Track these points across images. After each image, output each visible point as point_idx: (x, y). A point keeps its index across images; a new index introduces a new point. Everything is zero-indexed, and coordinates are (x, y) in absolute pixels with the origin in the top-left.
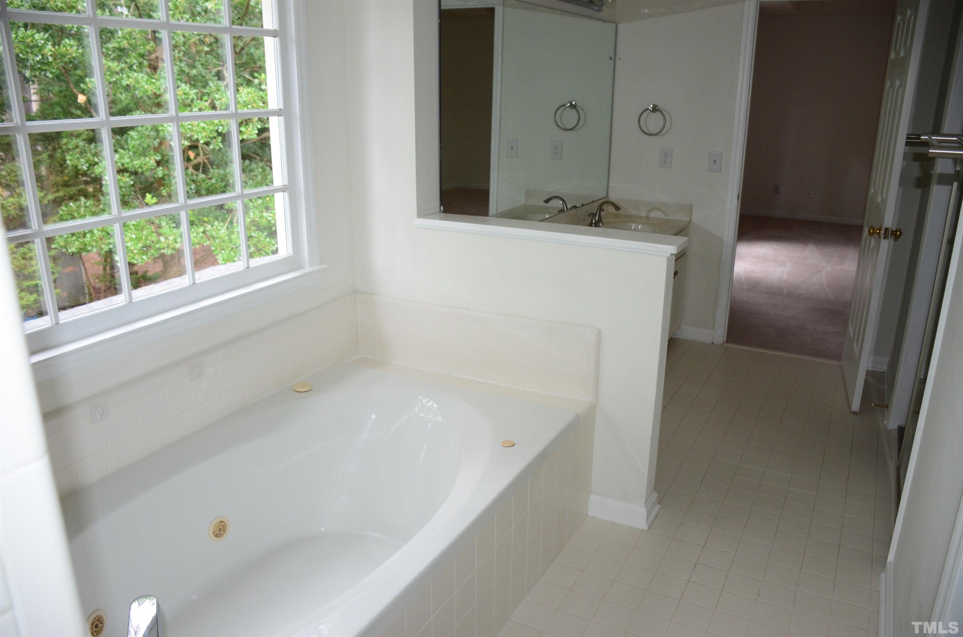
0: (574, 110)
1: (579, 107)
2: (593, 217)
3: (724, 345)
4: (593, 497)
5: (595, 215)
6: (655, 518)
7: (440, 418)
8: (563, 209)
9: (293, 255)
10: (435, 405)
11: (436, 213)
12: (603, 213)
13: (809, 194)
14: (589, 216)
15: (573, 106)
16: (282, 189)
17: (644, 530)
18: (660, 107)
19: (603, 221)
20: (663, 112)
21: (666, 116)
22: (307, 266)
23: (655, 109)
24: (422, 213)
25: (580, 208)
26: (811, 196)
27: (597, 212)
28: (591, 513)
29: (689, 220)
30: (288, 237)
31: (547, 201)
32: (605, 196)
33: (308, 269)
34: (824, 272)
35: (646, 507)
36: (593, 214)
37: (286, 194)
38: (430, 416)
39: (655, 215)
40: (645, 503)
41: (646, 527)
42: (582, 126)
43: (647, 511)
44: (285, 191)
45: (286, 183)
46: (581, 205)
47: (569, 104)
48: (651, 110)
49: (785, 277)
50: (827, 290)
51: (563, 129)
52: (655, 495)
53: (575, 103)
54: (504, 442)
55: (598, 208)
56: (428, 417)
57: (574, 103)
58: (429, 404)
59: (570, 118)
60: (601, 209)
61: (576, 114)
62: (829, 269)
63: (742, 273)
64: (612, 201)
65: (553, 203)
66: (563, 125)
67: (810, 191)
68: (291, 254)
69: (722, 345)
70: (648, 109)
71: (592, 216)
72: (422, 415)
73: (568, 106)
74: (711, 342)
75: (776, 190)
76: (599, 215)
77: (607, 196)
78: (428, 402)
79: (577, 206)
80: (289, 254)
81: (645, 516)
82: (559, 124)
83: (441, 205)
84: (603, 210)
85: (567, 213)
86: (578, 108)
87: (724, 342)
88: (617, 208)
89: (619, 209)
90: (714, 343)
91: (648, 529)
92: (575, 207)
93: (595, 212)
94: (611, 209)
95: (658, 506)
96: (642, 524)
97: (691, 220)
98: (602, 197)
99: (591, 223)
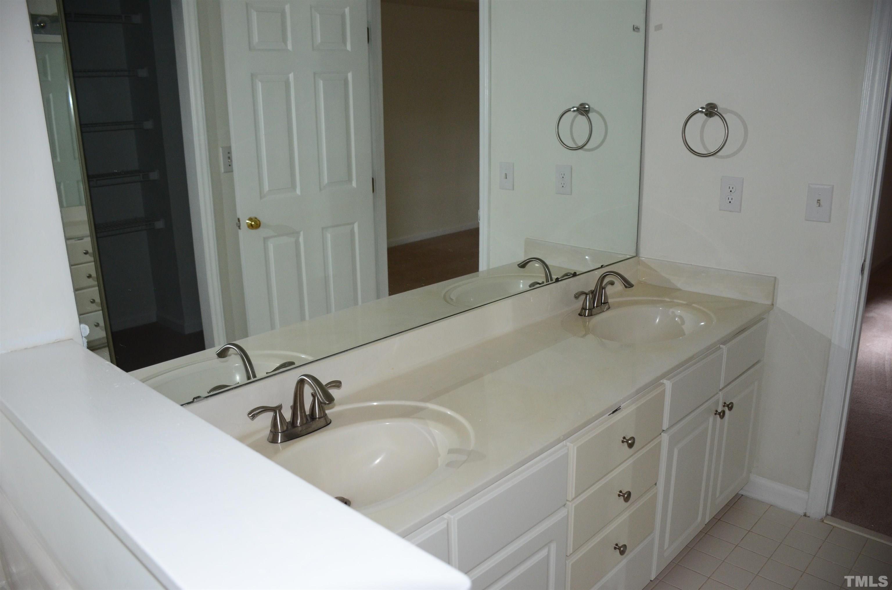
2: (587, 297)
3: (825, 521)
5: (591, 293)
14: (579, 296)
18: (721, 105)
20: (724, 116)
21: (730, 123)
23: (711, 111)
27: (596, 289)
29: (769, 302)
31: (522, 265)
32: (634, 255)
36: (587, 293)
42: (601, 143)
47: (575, 108)
55: (598, 282)
57: (587, 106)
60: (601, 284)
69: (822, 520)
70: (699, 111)
71: (584, 295)
74: (802, 514)
77: (637, 255)
87: (827, 515)
88: (628, 285)
89: (632, 286)
90: (808, 514)
93: (593, 289)
97: (773, 305)
98: (628, 257)
99: (584, 309)
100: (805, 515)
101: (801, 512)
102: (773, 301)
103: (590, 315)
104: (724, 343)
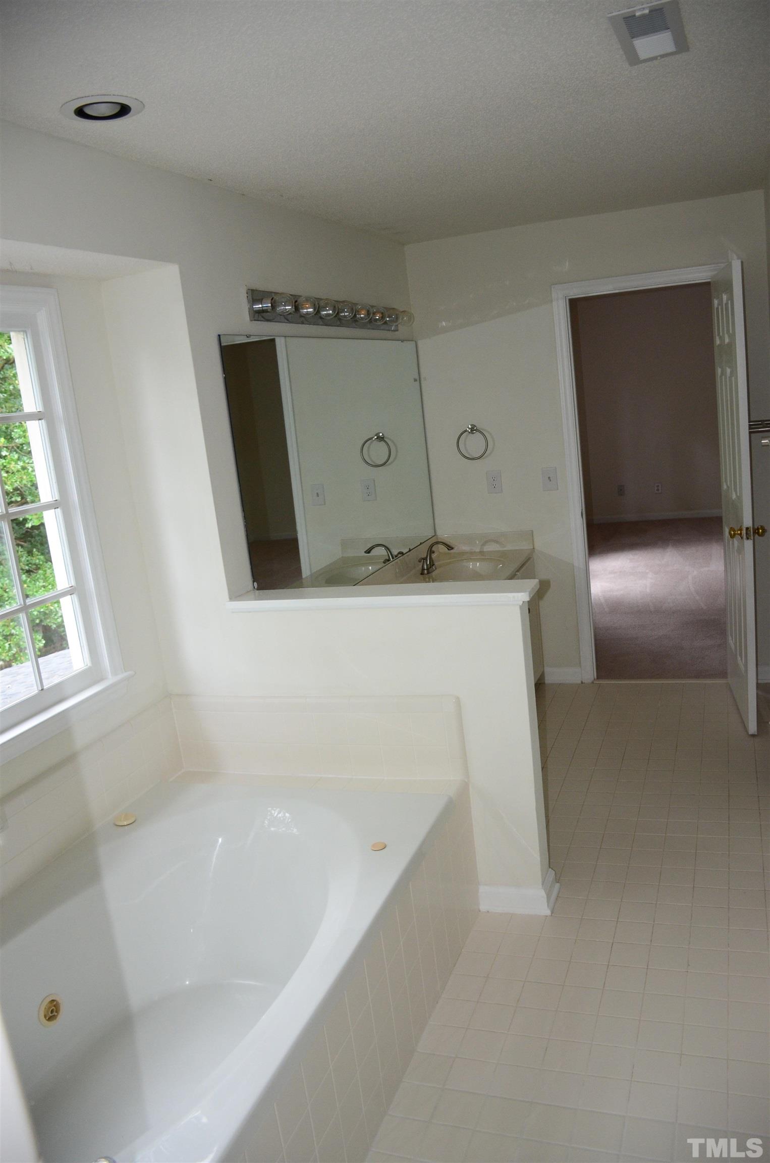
0: (382, 442)
1: (388, 438)
2: (424, 562)
3: (595, 682)
4: (482, 889)
5: (425, 559)
6: (557, 899)
7: (295, 830)
8: (388, 558)
9: (91, 665)
10: (287, 815)
11: (250, 591)
12: (434, 556)
13: (658, 490)
14: (420, 562)
15: (381, 439)
16: (70, 592)
17: (547, 916)
18: (479, 426)
19: (436, 564)
20: (484, 432)
21: (486, 435)
22: (110, 676)
23: (473, 429)
24: (235, 595)
25: (407, 554)
26: (660, 491)
27: (427, 556)
28: (483, 908)
29: (532, 547)
30: (83, 646)
31: (368, 551)
32: (434, 535)
33: (111, 680)
34: (690, 577)
35: (544, 890)
36: (424, 559)
37: (75, 597)
38: (284, 829)
39: (491, 547)
40: (543, 884)
41: (548, 912)
42: (395, 458)
43: (546, 893)
44: (73, 594)
45: (73, 584)
46: (408, 550)
47: (376, 437)
48: (469, 432)
49: (648, 590)
50: (697, 598)
51: (372, 466)
52: (552, 873)
53: (383, 435)
54: (374, 846)
55: (428, 551)
56: (280, 830)
57: (381, 434)
58: (280, 815)
59: (378, 452)
60: (430, 551)
61: (386, 446)
62: (695, 573)
63: (600, 594)
64: (442, 541)
65: (375, 552)
66: (373, 462)
67: (658, 486)
68: (89, 664)
69: (593, 683)
70: (466, 431)
71: (423, 560)
72: (272, 829)
73: (376, 439)
74: (580, 682)
75: (621, 491)
76: (431, 558)
77: (435, 535)
78: (279, 813)
79: (404, 552)
80: (87, 665)
81: (545, 900)
82: (368, 462)
83: (254, 582)
84: (434, 552)
85: (393, 562)
86: (386, 439)
87: (594, 679)
88: (450, 548)
89: (452, 548)
90: (583, 682)
91: (552, 914)
92: (402, 553)
93: (425, 556)
94: (442, 548)
95: (557, 886)
96: (543, 909)
97: (534, 548)
98: (430, 537)
99: (423, 569)
100: (582, 683)
101: (579, 682)
102: (534, 547)
103: (428, 573)
104: (518, 571)
